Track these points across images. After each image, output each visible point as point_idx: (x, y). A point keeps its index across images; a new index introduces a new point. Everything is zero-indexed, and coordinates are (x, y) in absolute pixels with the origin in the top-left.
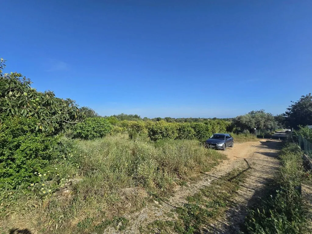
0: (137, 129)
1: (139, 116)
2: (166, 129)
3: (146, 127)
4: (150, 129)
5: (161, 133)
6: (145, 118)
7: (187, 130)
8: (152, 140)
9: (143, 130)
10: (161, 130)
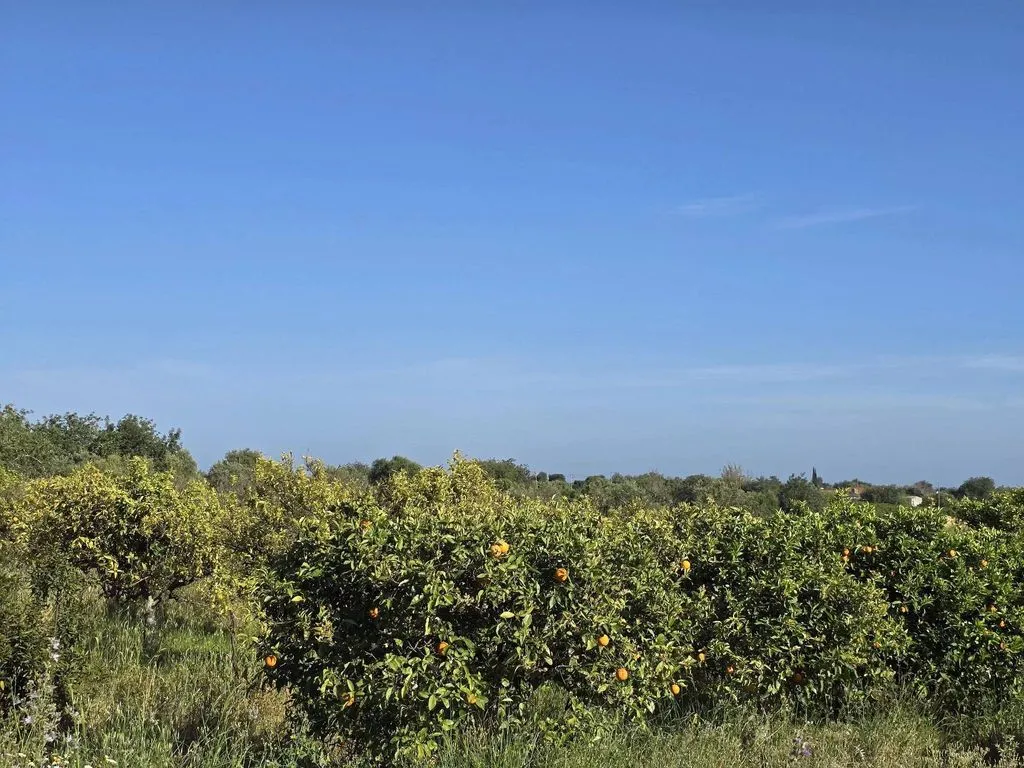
0: (114, 569)
1: (161, 432)
2: (545, 571)
3: (240, 547)
4: (306, 571)
5: (468, 622)
6: (232, 457)
7: (808, 596)
8: (319, 730)
9: (200, 587)
10: (468, 582)
